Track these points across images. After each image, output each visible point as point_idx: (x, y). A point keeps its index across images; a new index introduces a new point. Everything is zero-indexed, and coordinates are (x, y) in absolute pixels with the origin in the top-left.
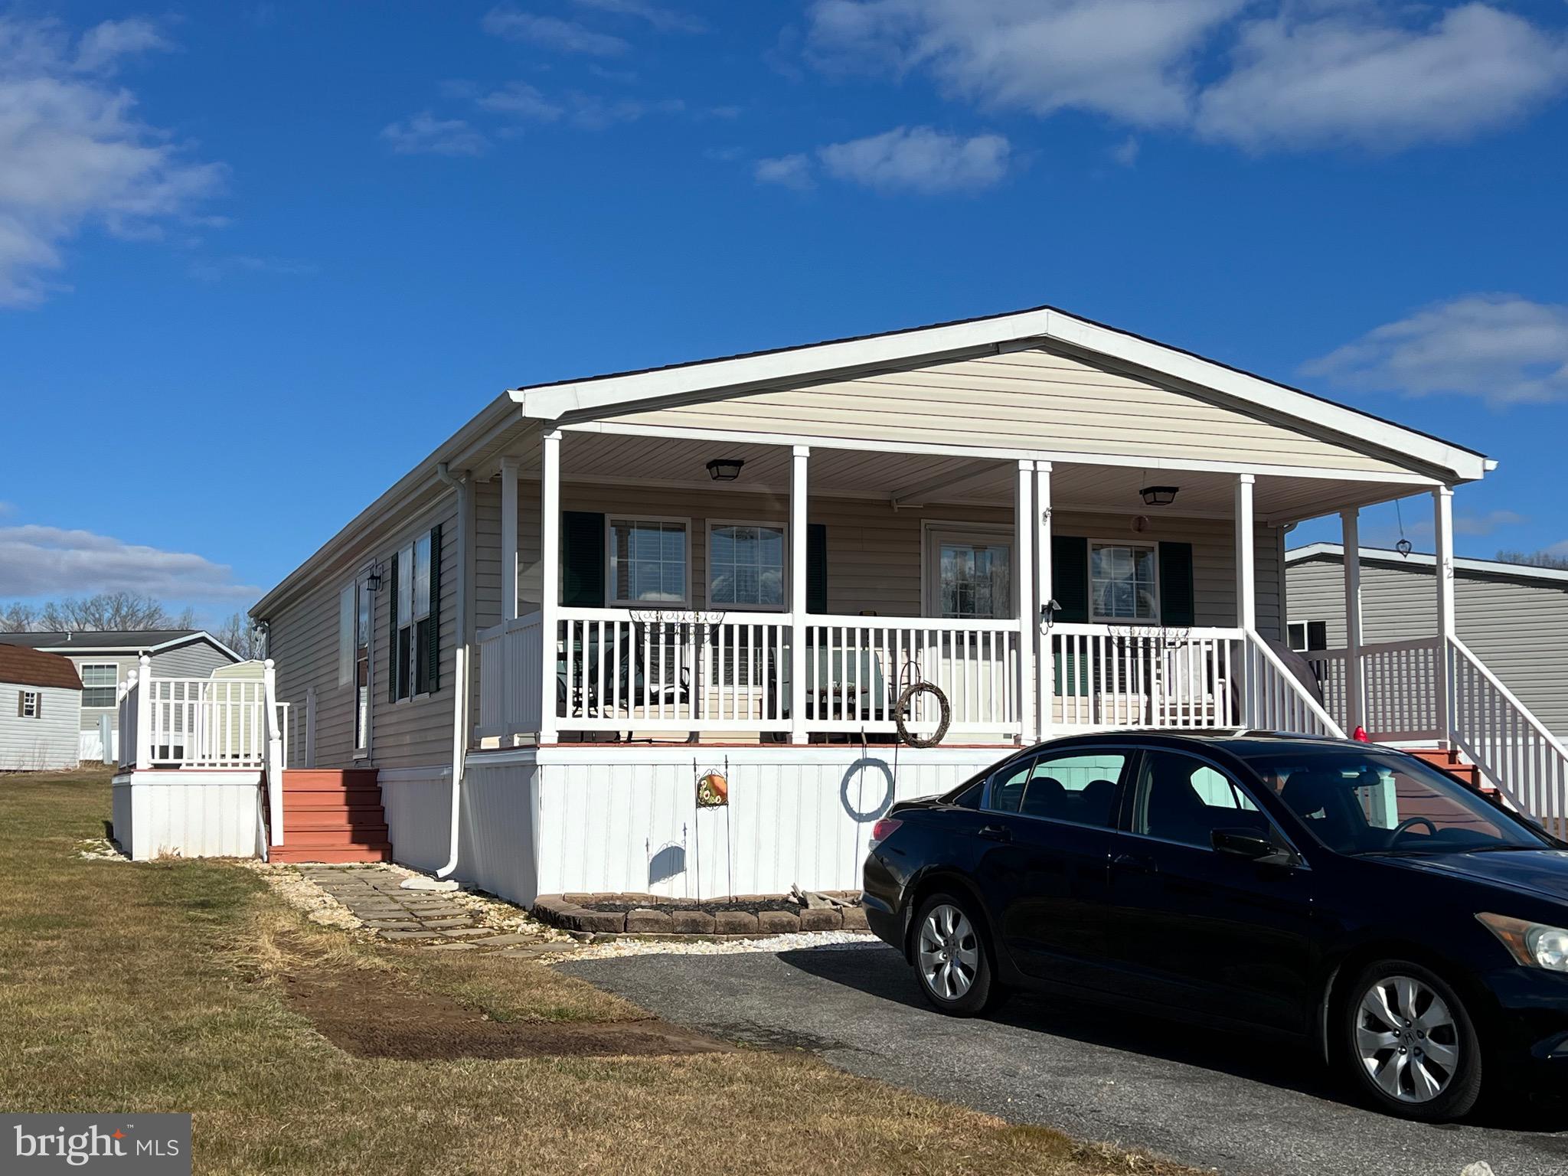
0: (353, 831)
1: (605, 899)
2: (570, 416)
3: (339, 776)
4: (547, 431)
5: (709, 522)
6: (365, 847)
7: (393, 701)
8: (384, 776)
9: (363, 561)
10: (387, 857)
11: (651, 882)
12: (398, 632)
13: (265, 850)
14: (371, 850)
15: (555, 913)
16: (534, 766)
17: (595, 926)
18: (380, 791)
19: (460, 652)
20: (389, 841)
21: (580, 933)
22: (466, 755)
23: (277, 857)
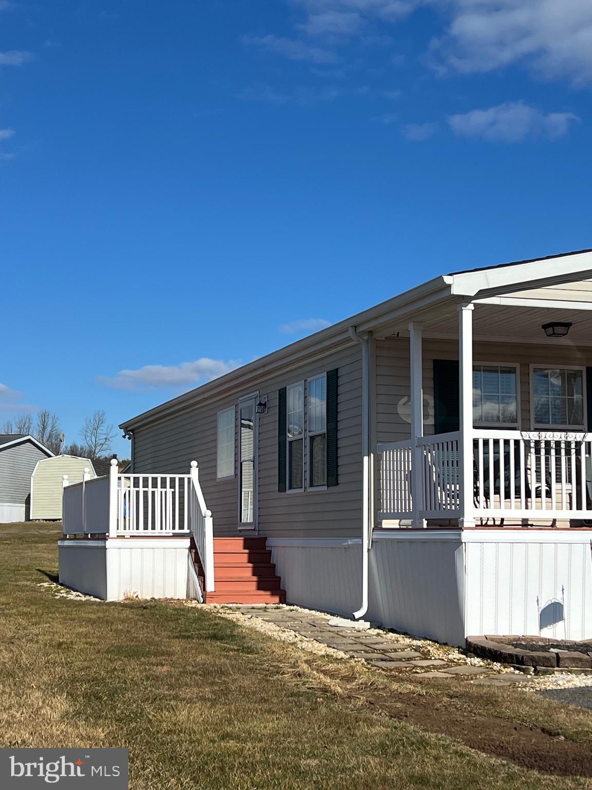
0: (258, 582)
1: (514, 640)
2: (483, 293)
3: (242, 542)
4: (464, 304)
5: (532, 366)
6: (269, 593)
7: (282, 489)
8: (272, 542)
9: (244, 393)
10: (283, 599)
11: (541, 628)
12: (287, 444)
13: (201, 594)
14: (273, 595)
15: (496, 651)
16: (459, 543)
17: (535, 662)
18: (270, 553)
19: (366, 459)
20: (282, 588)
21: (524, 667)
22: (373, 531)
23: (211, 599)
